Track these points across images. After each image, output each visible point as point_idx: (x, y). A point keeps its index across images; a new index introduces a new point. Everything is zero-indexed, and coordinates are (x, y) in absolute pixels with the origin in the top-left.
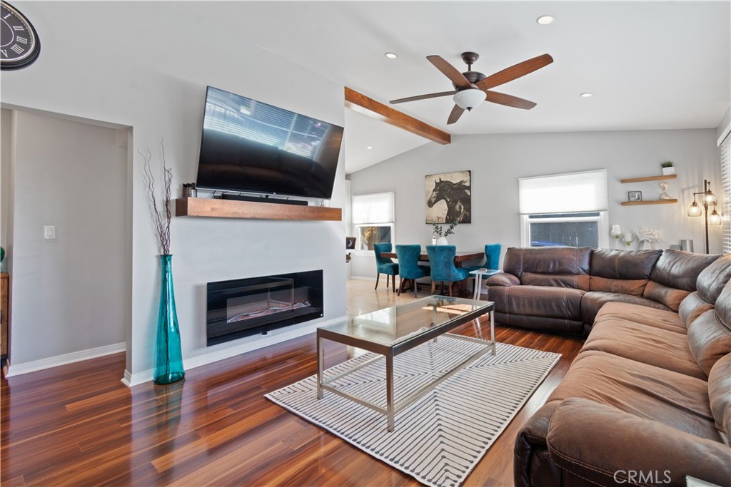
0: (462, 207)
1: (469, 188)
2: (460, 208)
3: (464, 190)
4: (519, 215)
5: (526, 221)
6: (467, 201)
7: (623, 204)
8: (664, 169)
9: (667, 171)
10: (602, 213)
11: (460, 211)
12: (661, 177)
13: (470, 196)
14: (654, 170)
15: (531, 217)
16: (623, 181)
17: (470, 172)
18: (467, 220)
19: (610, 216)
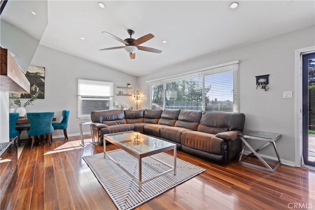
0: (38, 89)
1: (44, 78)
2: (36, 88)
3: (39, 78)
4: (77, 96)
5: (80, 99)
6: (42, 86)
7: (118, 95)
8: (128, 86)
9: (129, 86)
10: (110, 97)
11: (36, 91)
12: (128, 88)
13: (44, 83)
14: (125, 85)
15: (82, 97)
16: (118, 87)
17: (44, 68)
18: (41, 97)
19: (114, 99)
